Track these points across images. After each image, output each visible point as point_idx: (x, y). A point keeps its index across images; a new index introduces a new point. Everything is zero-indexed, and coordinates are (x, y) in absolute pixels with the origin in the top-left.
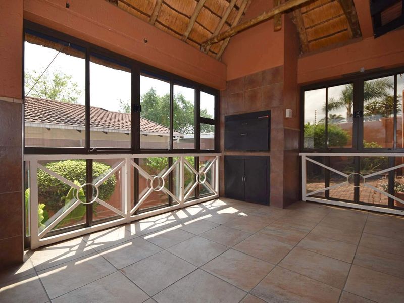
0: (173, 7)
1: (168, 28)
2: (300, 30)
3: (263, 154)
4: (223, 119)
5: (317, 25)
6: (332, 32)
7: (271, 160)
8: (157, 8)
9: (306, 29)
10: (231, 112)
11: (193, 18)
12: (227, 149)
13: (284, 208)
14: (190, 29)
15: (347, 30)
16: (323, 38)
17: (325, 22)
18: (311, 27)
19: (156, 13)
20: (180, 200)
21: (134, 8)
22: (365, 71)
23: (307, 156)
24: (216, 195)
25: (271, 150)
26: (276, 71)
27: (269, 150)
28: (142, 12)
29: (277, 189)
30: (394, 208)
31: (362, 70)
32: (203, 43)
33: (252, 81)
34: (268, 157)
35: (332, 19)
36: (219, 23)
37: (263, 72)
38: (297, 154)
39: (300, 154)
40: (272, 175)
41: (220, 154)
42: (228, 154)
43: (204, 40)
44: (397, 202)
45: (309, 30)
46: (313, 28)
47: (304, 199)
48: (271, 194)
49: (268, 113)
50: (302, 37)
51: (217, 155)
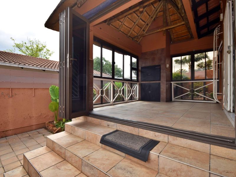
0: (126, 25)
1: (123, 32)
2: (171, 34)
3: (157, 82)
4: (140, 68)
5: (178, 32)
6: (183, 35)
7: (161, 84)
8: (121, 26)
9: (173, 33)
10: (143, 65)
11: (132, 29)
12: (142, 81)
13: (166, 102)
14: (130, 33)
15: (188, 35)
16: (180, 37)
17: (180, 31)
18: (175, 33)
19: (120, 28)
20: (127, 99)
21: (113, 26)
22: (195, 51)
23: (174, 83)
24: (137, 99)
25: (161, 80)
26: (162, 50)
27: (160, 80)
28: (115, 27)
29: (163, 95)
30: (205, 100)
31: (194, 50)
32: (134, 37)
33: (153, 53)
34: (160, 83)
35: (183, 31)
36: (141, 30)
37: (158, 50)
38: (170, 82)
39: (171, 82)
40: (161, 90)
41: (139, 83)
42: (142, 82)
43: (134, 36)
44: (207, 98)
45: (175, 34)
46: (176, 34)
47: (173, 100)
48: (161, 97)
49: (160, 66)
50: (172, 36)
51: (138, 83)
